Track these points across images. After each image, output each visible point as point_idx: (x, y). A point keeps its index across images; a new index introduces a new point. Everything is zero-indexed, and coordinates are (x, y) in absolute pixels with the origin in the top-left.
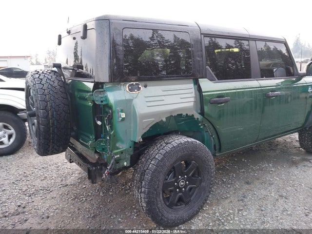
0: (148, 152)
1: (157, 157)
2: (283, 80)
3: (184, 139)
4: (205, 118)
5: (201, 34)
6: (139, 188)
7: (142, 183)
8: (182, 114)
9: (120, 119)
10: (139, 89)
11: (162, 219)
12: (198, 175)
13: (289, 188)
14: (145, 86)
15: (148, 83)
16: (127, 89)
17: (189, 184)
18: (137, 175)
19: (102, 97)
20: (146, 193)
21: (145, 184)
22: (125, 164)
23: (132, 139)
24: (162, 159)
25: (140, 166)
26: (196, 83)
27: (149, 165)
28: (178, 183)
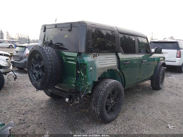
0: (97, 88)
1: (103, 89)
2: (144, 55)
3: (113, 81)
4: (121, 71)
5: (119, 32)
6: (95, 105)
7: (97, 102)
8: (112, 69)
9: (90, 70)
10: (97, 56)
11: (106, 119)
12: (118, 97)
13: (152, 104)
14: (98, 55)
15: (100, 54)
16: (92, 56)
17: (114, 102)
18: (93, 99)
19: (80, 60)
20: (100, 107)
21: (99, 103)
22: (90, 92)
23: (93, 80)
24: (106, 91)
25: (94, 94)
26: (117, 55)
27: (100, 94)
28: (111, 102)
